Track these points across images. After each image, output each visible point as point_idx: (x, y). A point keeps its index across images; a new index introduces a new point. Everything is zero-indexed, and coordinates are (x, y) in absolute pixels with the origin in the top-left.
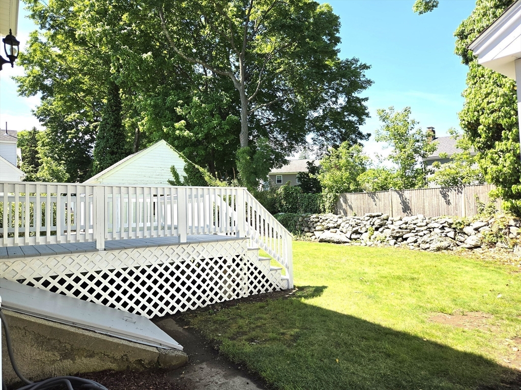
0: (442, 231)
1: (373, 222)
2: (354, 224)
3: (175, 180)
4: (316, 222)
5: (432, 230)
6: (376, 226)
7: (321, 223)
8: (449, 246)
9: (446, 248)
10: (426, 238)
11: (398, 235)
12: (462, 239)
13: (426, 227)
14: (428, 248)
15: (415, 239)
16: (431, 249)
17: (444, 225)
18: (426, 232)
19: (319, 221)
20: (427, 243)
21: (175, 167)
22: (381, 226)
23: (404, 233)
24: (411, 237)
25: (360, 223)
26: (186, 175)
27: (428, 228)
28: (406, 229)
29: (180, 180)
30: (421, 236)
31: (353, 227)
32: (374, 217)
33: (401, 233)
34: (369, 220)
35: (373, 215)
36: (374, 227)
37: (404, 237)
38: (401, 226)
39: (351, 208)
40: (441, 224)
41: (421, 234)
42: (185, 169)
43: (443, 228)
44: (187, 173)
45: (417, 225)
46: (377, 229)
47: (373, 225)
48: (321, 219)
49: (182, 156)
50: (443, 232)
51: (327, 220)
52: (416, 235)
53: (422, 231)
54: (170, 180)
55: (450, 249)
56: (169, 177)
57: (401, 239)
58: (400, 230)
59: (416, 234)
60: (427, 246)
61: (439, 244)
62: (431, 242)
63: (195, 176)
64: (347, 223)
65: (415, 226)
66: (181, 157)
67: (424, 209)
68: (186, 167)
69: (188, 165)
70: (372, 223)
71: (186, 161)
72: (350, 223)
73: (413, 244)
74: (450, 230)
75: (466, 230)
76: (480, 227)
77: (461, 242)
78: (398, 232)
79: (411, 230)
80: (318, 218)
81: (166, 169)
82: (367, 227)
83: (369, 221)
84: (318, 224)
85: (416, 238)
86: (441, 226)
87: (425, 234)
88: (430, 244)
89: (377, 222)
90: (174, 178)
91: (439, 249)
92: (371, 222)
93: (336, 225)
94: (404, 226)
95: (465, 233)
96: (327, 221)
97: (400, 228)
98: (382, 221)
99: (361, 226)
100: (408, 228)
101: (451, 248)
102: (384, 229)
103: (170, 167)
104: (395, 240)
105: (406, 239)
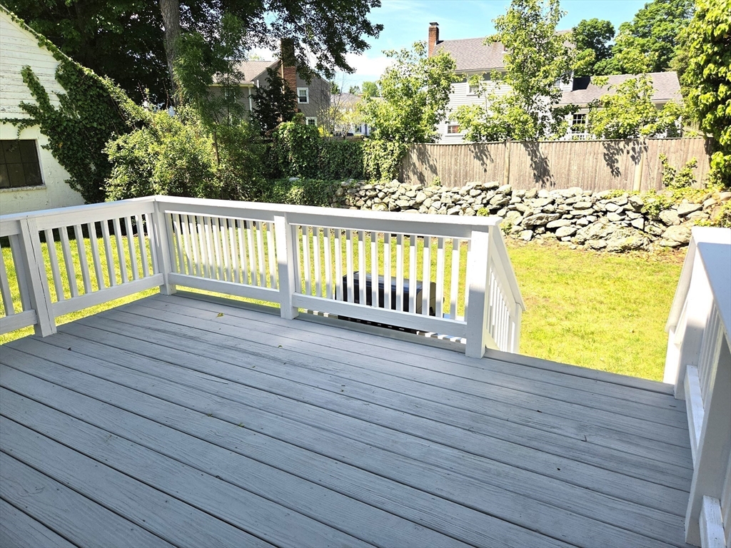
0: (623, 217)
1: (487, 199)
2: (449, 201)
3: (38, 104)
4: (372, 198)
5: (600, 214)
6: (494, 206)
7: (382, 199)
8: (642, 244)
9: (638, 248)
10: (594, 229)
11: (539, 222)
12: (658, 231)
13: (591, 211)
14: (605, 247)
15: (572, 230)
16: (609, 248)
17: (626, 207)
18: (592, 218)
19: (377, 196)
20: (601, 238)
21: (35, 70)
22: (502, 205)
23: (549, 220)
24: (564, 228)
25: (459, 200)
26: (63, 91)
27: (594, 212)
28: (553, 212)
29: (51, 103)
30: (584, 226)
31: (449, 207)
32: (487, 190)
33: (544, 220)
34: (480, 194)
35: (487, 185)
36: (489, 207)
37: (549, 226)
38: (546, 208)
39: (434, 171)
40: (621, 206)
41: (583, 221)
42: (59, 77)
43: (623, 213)
44: (65, 86)
45: (575, 206)
46: (494, 211)
47: (488, 203)
48: (380, 191)
49: (47, 44)
50: (623, 220)
51: (393, 193)
52: (572, 223)
53: (585, 216)
54: (26, 102)
55: (644, 249)
56: (23, 96)
57: (543, 229)
58: (542, 215)
59: (574, 221)
60: (601, 243)
61: (625, 242)
62: (609, 236)
63: (85, 95)
64: (435, 201)
65: (570, 208)
66: (45, 47)
67: (568, 175)
68: (61, 73)
69: (64, 67)
70: (485, 201)
71: (57, 57)
72: (443, 200)
73: (569, 238)
74: (637, 215)
75: (664, 215)
76: (690, 213)
77: (655, 235)
78: (540, 218)
79: (562, 214)
80: (375, 189)
81: (9, 75)
82: (476, 207)
83: (480, 197)
84: (376, 200)
85: (575, 229)
86: (621, 209)
87: (590, 222)
88: (606, 240)
89: (496, 200)
90: (35, 97)
91: (624, 249)
92: (483, 199)
93: (412, 203)
94: (551, 208)
95: (661, 221)
96: (394, 196)
97: (543, 211)
98: (504, 197)
99: (463, 206)
100: (558, 211)
101: (646, 248)
102: (507, 212)
103: (19, 69)
104: (531, 232)
105: (553, 230)
